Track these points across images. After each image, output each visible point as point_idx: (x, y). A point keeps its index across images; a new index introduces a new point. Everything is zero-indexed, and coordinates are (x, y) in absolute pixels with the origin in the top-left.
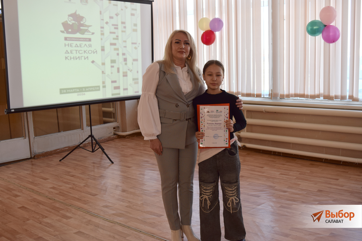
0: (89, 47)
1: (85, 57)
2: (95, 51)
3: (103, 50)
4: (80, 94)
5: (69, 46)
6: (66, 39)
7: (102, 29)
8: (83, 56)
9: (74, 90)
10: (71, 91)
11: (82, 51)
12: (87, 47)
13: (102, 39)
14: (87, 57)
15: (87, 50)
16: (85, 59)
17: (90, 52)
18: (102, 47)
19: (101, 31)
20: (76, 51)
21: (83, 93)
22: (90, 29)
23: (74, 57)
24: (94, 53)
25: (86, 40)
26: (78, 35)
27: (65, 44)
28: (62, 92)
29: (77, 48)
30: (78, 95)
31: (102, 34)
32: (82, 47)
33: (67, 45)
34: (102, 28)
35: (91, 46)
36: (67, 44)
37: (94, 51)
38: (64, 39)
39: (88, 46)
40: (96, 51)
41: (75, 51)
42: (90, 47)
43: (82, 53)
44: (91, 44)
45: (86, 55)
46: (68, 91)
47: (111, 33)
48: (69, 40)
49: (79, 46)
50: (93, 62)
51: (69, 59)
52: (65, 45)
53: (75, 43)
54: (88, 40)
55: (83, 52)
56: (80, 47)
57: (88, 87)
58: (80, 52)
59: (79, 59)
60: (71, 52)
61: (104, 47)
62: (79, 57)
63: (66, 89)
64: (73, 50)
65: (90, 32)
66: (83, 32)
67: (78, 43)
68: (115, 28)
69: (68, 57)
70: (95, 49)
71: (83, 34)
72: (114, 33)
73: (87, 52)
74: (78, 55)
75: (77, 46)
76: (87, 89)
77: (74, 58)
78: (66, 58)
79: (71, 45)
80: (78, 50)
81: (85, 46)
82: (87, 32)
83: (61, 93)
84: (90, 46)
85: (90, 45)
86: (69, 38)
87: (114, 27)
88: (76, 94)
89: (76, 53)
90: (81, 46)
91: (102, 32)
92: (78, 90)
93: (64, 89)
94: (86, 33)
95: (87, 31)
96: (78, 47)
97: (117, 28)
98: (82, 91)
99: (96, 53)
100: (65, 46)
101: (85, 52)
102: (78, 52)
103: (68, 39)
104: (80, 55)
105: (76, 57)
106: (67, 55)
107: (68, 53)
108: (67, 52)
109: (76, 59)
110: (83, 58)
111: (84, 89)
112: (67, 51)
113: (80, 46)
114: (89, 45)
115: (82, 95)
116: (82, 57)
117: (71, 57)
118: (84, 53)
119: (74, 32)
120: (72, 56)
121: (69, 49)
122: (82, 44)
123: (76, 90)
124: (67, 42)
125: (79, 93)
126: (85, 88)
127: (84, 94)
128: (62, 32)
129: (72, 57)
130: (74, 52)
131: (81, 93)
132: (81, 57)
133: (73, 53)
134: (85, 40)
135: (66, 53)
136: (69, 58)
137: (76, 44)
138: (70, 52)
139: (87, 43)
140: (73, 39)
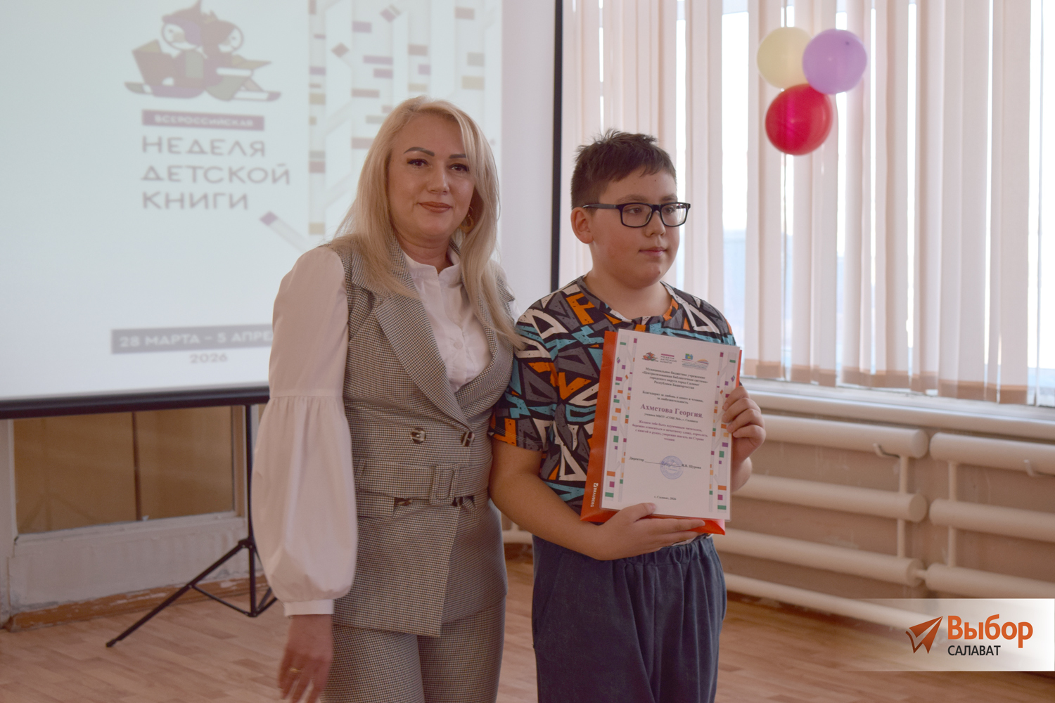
0: (253, 155)
1: (235, 199)
2: (279, 171)
3: (317, 165)
4: (204, 358)
5: (160, 150)
6: (149, 118)
7: (317, 79)
8: (222, 194)
9: (175, 338)
10: (165, 340)
11: (220, 169)
12: (244, 153)
13: (313, 121)
14: (244, 198)
15: (242, 169)
16: (232, 205)
17: (258, 175)
18: (313, 154)
19: (313, 86)
20: (194, 169)
21: (219, 352)
22: (260, 76)
23: (182, 195)
24: (275, 180)
25: (243, 123)
26: (205, 103)
27: (145, 139)
28: (124, 345)
29: (196, 160)
30: (194, 362)
31: (318, 99)
32: (220, 154)
33: (152, 144)
34: (318, 71)
35: (262, 151)
36: (155, 140)
37: (274, 172)
38: (139, 118)
39: (249, 151)
40: (286, 173)
41: (190, 172)
42: (259, 154)
43: (220, 180)
44: (262, 143)
45: (237, 189)
46: (148, 340)
47: (357, 93)
48: (162, 124)
49: (207, 147)
50: (269, 219)
51: (158, 206)
52: (145, 145)
53: (188, 135)
54: (250, 123)
55: (225, 174)
56: (213, 153)
57: (240, 329)
58: (213, 175)
59: (207, 206)
60: (170, 174)
61: (322, 154)
62: (205, 197)
63: (142, 333)
64: (179, 167)
65: (260, 90)
66: (227, 91)
67: (205, 136)
68: (379, 74)
69: (157, 194)
70: (281, 165)
71: (229, 97)
72: (374, 94)
73: (243, 174)
74: (201, 188)
75: (196, 148)
76: (236, 337)
77: (181, 200)
78: (147, 199)
79: (170, 146)
80: (201, 168)
81: (237, 150)
82: (248, 90)
83: (117, 348)
84: (256, 151)
85: (258, 146)
86: (162, 113)
87: (371, 68)
88: (184, 356)
89: (195, 179)
90: (217, 151)
91: (316, 91)
92: (195, 339)
93: (130, 333)
94: (240, 94)
95: (246, 84)
96: (202, 152)
97: (388, 74)
98: (214, 345)
99: (284, 179)
100: (145, 149)
101: (233, 174)
102: (200, 173)
103: (158, 119)
104: (211, 189)
105: (191, 196)
106: (151, 187)
107: (158, 178)
108: (152, 174)
109: (193, 205)
110: (223, 202)
111: (222, 337)
112: (152, 169)
113: (213, 148)
114: (252, 146)
115: (214, 361)
116: (220, 199)
117: (167, 196)
118: (231, 180)
119: (186, 89)
120: (174, 190)
121: (162, 161)
122: (222, 141)
123: (185, 336)
124: (153, 133)
125: (199, 353)
126: (230, 330)
127: (224, 358)
128: (134, 88)
129: (175, 195)
130: (186, 175)
131: (209, 352)
132: (216, 195)
133: (178, 181)
134: (235, 122)
135: (146, 178)
136: (160, 200)
137: (196, 142)
138: (163, 173)
139: (246, 137)
140: (181, 119)
